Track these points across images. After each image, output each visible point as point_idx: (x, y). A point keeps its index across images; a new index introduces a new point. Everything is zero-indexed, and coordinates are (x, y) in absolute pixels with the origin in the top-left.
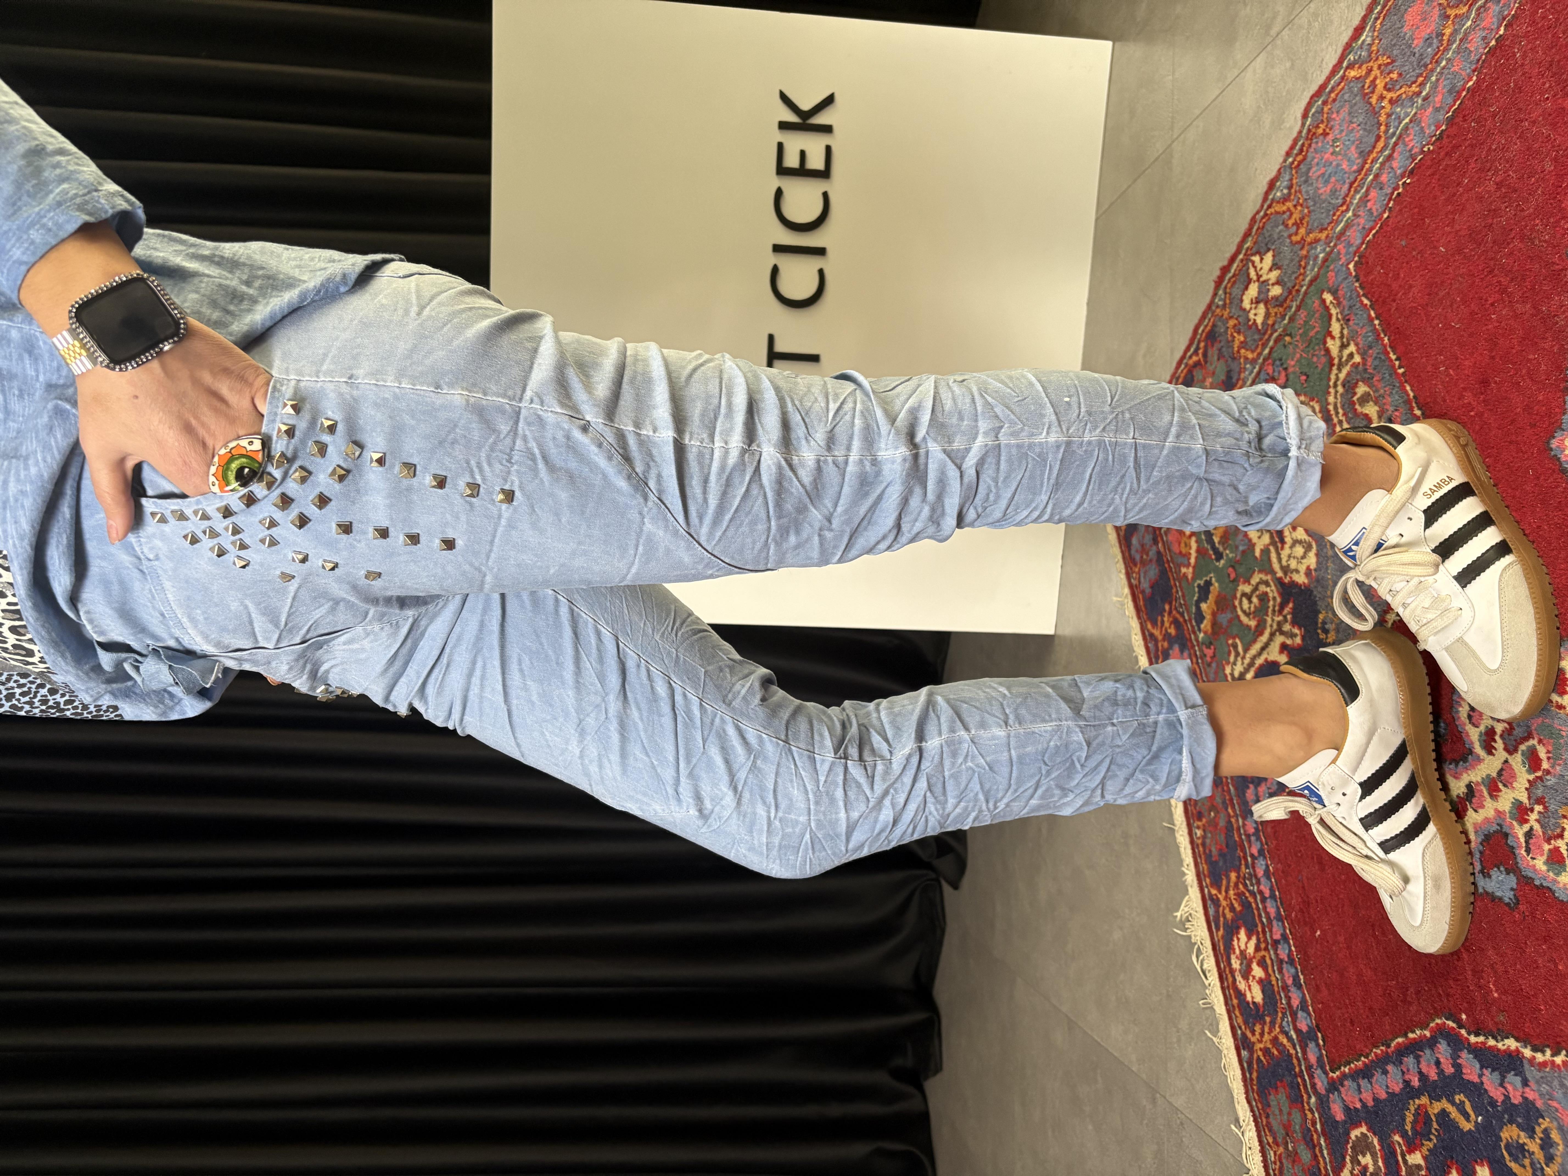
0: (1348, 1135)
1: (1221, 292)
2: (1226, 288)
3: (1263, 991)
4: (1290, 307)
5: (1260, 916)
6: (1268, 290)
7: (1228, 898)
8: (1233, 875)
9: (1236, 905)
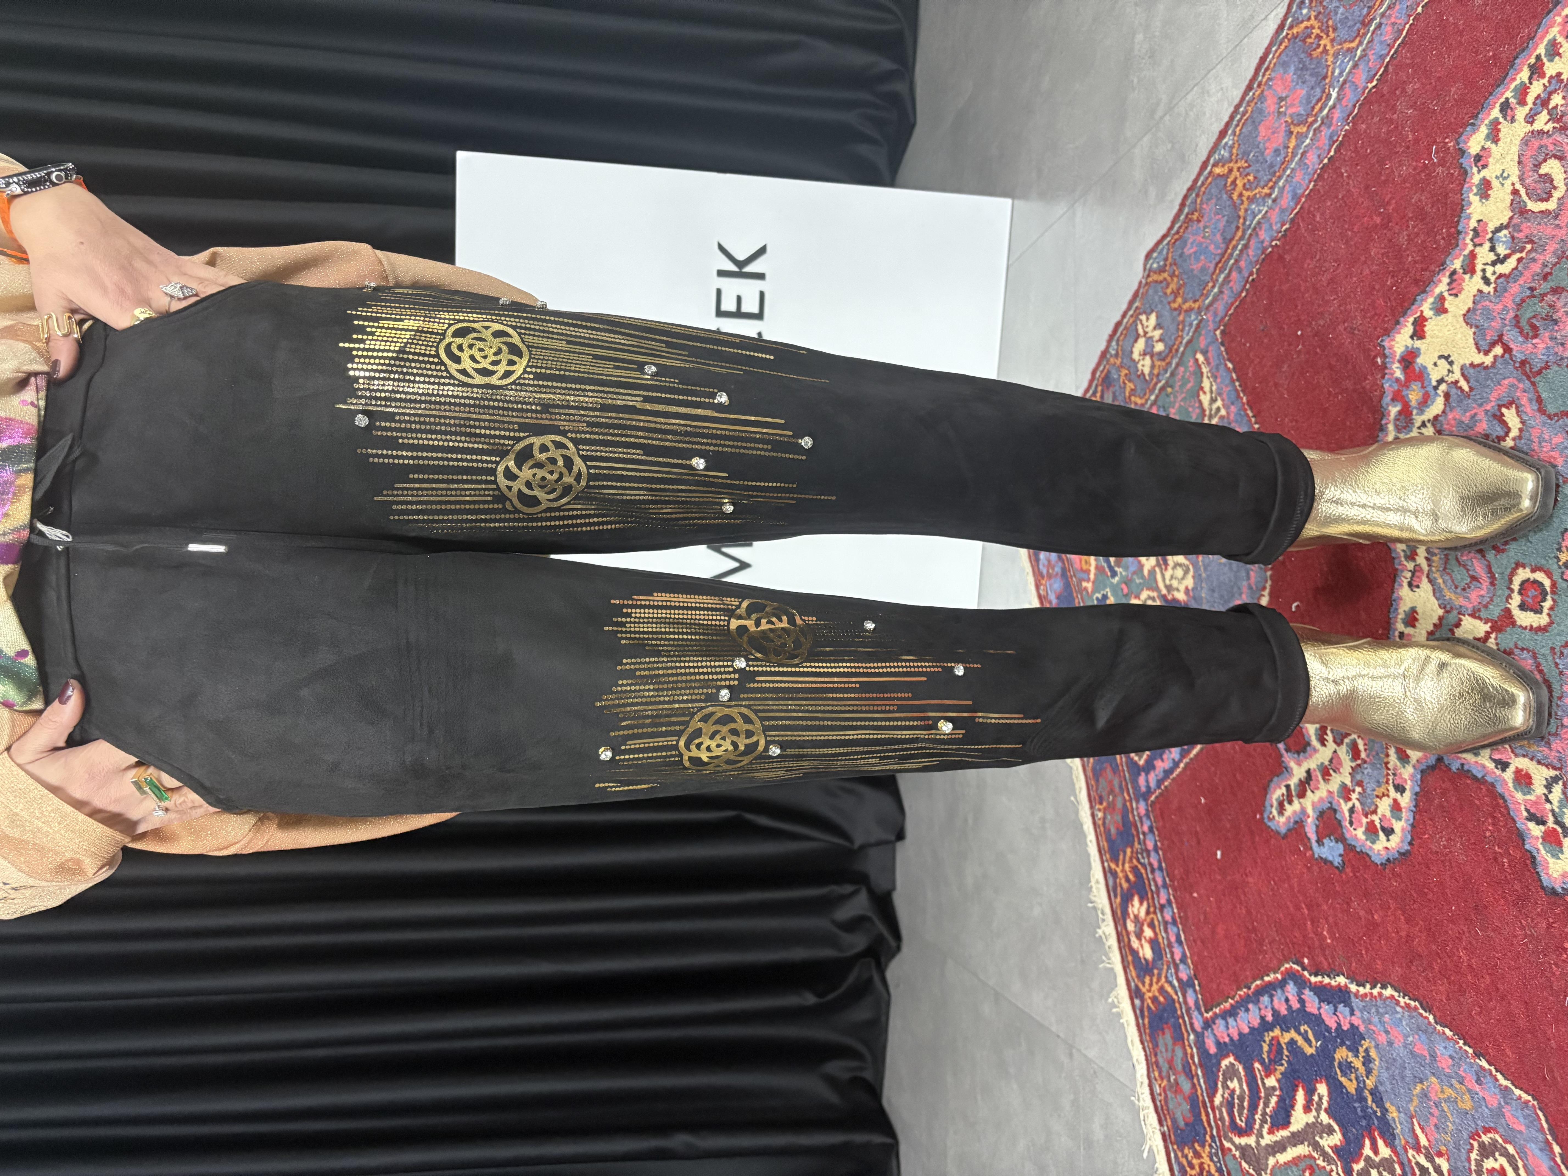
0: (1219, 1064)
1: (1114, 343)
2: (1118, 340)
3: (1152, 949)
4: (1169, 364)
5: (1150, 885)
6: (1153, 346)
7: (1124, 869)
8: (1129, 851)
9: (1131, 877)
